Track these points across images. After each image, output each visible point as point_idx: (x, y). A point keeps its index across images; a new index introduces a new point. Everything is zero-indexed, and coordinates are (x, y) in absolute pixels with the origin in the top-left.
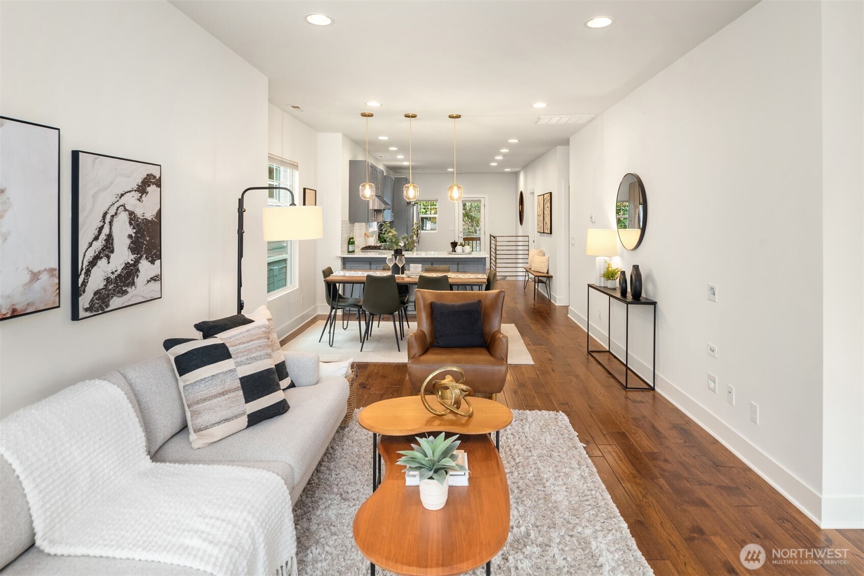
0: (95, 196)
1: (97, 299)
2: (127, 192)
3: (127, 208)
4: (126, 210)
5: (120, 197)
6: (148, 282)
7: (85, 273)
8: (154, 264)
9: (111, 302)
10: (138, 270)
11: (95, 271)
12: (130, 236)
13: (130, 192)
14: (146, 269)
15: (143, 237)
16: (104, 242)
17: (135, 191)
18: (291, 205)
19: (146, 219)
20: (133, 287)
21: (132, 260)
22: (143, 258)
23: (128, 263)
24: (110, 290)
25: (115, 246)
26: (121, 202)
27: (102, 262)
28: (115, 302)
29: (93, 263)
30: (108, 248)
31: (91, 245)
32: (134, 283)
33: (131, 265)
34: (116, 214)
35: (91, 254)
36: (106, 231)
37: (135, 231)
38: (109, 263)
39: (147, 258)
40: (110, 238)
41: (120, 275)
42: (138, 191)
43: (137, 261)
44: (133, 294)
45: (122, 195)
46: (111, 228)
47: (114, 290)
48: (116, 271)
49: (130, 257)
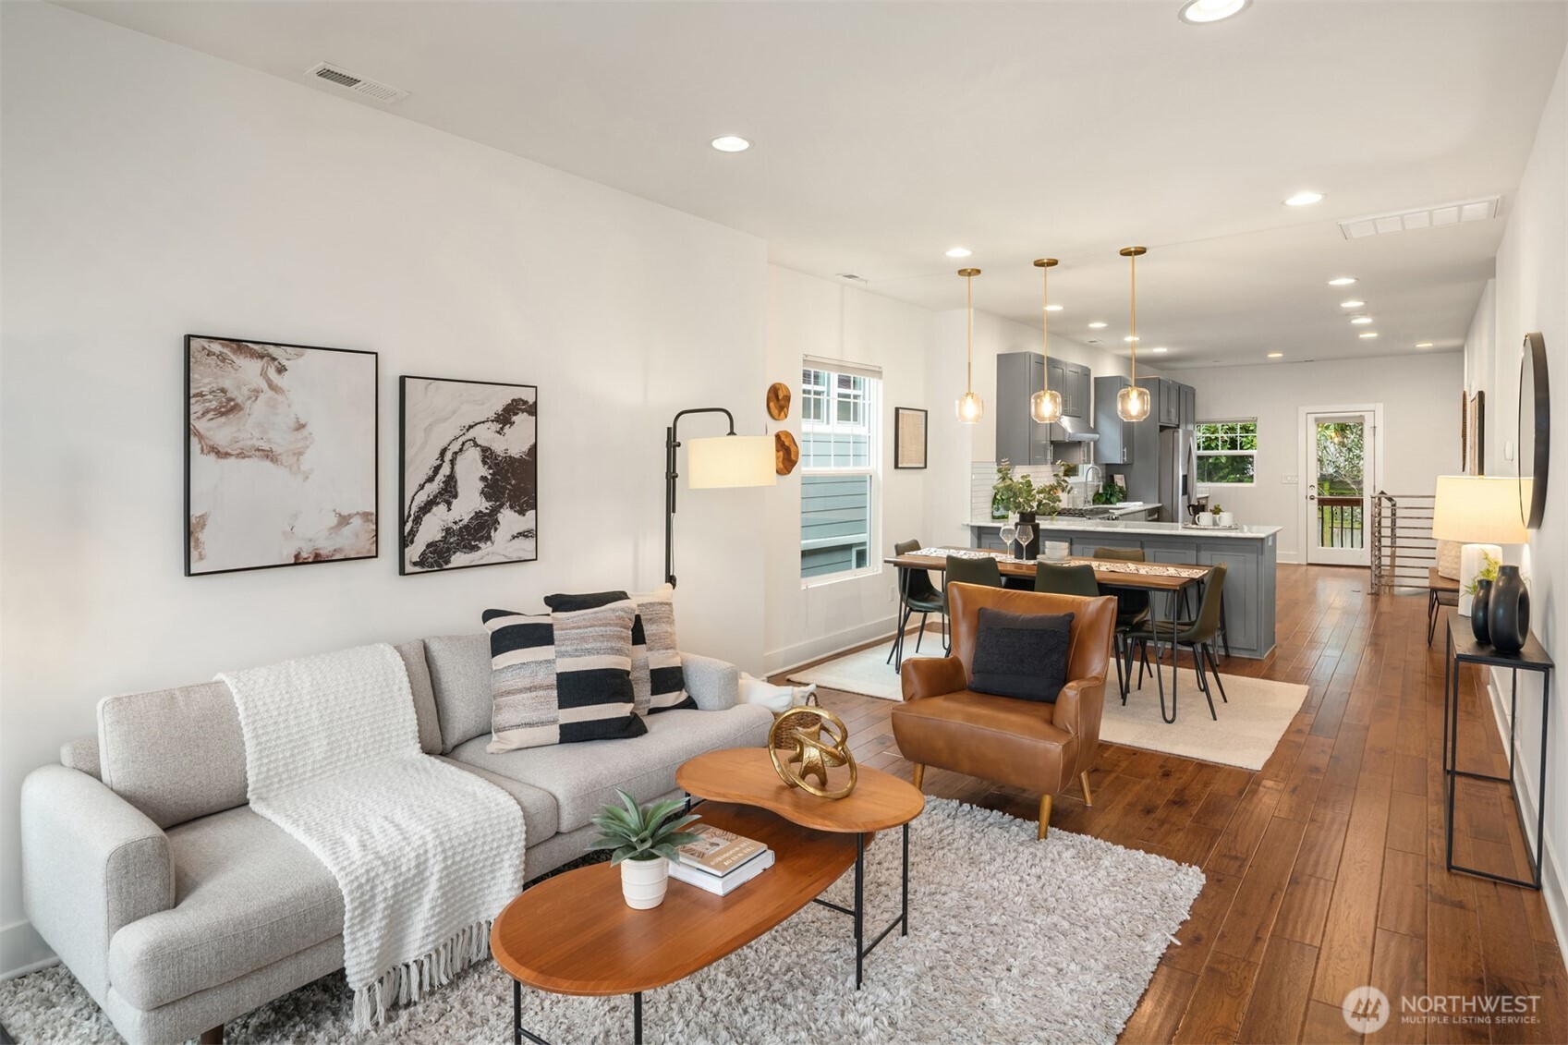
0: (428, 429)
18: (729, 434)
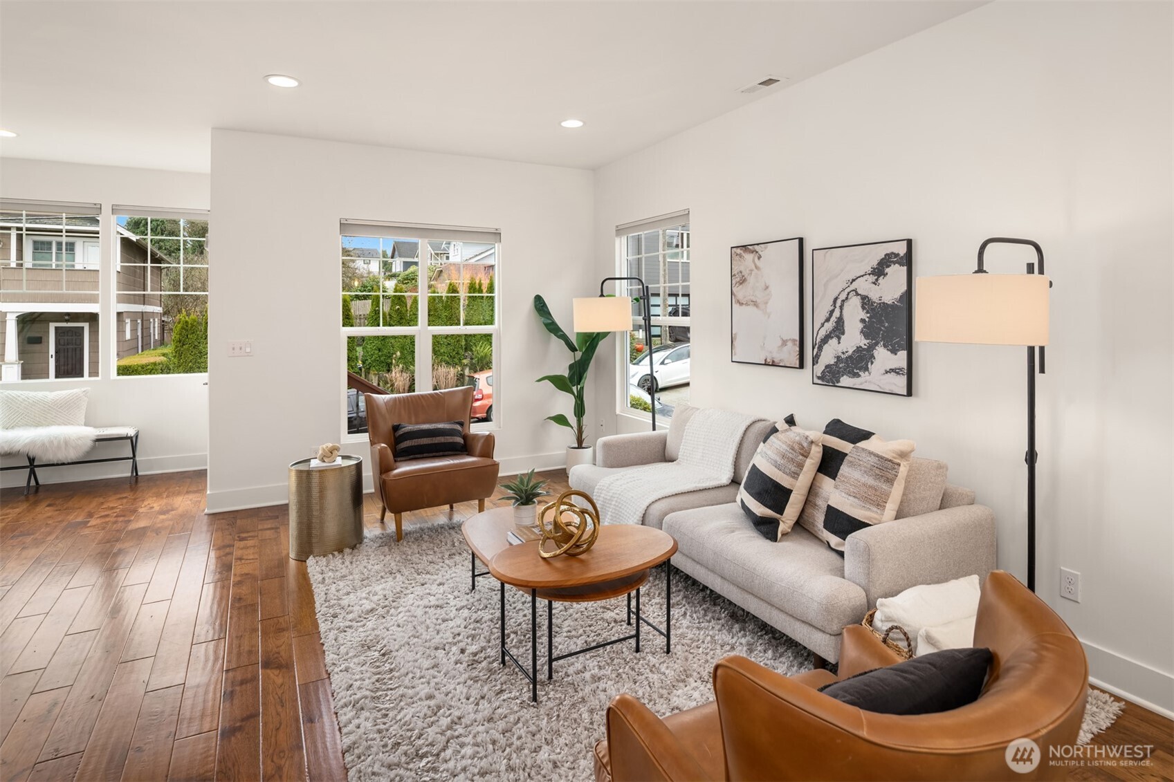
1: (828, 372)
2: (859, 277)
3: (860, 292)
4: (857, 294)
5: (851, 283)
6: (887, 372)
7: (818, 348)
8: (896, 354)
9: (842, 379)
10: (873, 357)
11: (826, 347)
12: (862, 321)
13: (862, 276)
14: (884, 358)
15: (881, 322)
16: (834, 324)
17: (869, 274)
19: (884, 303)
20: (867, 373)
21: (865, 345)
22: (879, 345)
23: (861, 347)
24: (841, 368)
25: (845, 329)
26: (853, 287)
27: (833, 341)
28: (845, 380)
29: (825, 340)
30: (839, 330)
31: (823, 325)
32: (868, 368)
33: (864, 349)
34: (847, 298)
35: (823, 333)
36: (837, 314)
37: (868, 315)
38: (839, 343)
39: (885, 346)
40: (840, 321)
41: (850, 357)
42: (873, 274)
43: (871, 348)
44: (864, 380)
45: (853, 280)
46: (841, 312)
47: (845, 370)
48: (847, 352)
49: (863, 342)
